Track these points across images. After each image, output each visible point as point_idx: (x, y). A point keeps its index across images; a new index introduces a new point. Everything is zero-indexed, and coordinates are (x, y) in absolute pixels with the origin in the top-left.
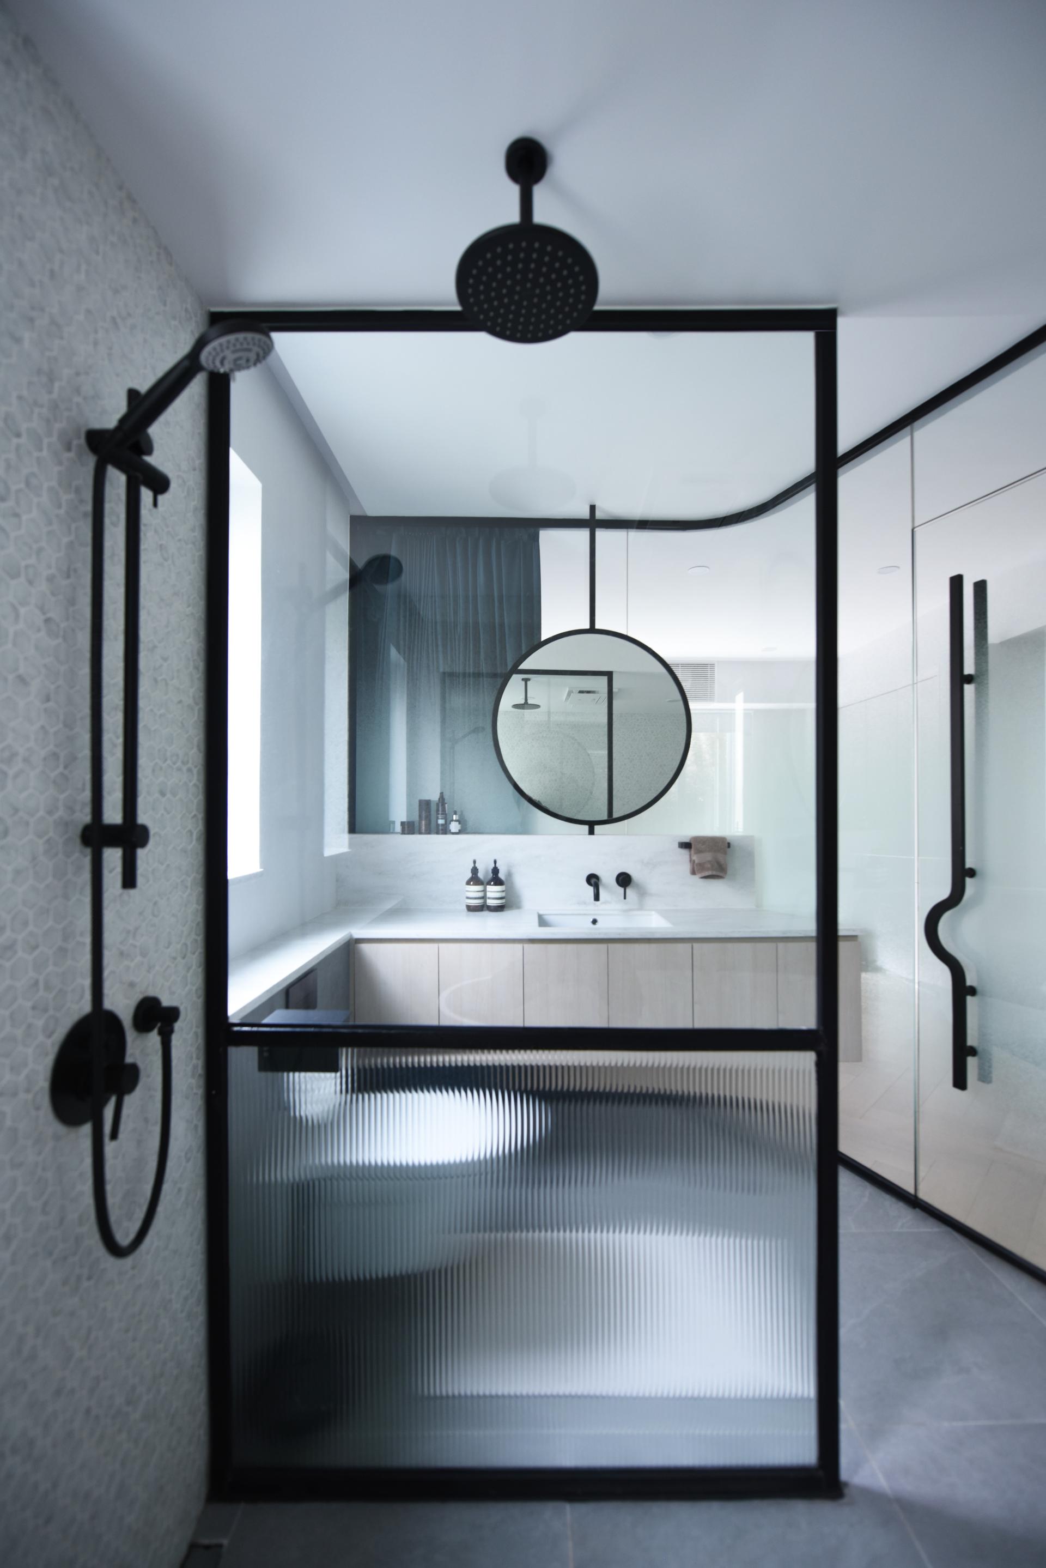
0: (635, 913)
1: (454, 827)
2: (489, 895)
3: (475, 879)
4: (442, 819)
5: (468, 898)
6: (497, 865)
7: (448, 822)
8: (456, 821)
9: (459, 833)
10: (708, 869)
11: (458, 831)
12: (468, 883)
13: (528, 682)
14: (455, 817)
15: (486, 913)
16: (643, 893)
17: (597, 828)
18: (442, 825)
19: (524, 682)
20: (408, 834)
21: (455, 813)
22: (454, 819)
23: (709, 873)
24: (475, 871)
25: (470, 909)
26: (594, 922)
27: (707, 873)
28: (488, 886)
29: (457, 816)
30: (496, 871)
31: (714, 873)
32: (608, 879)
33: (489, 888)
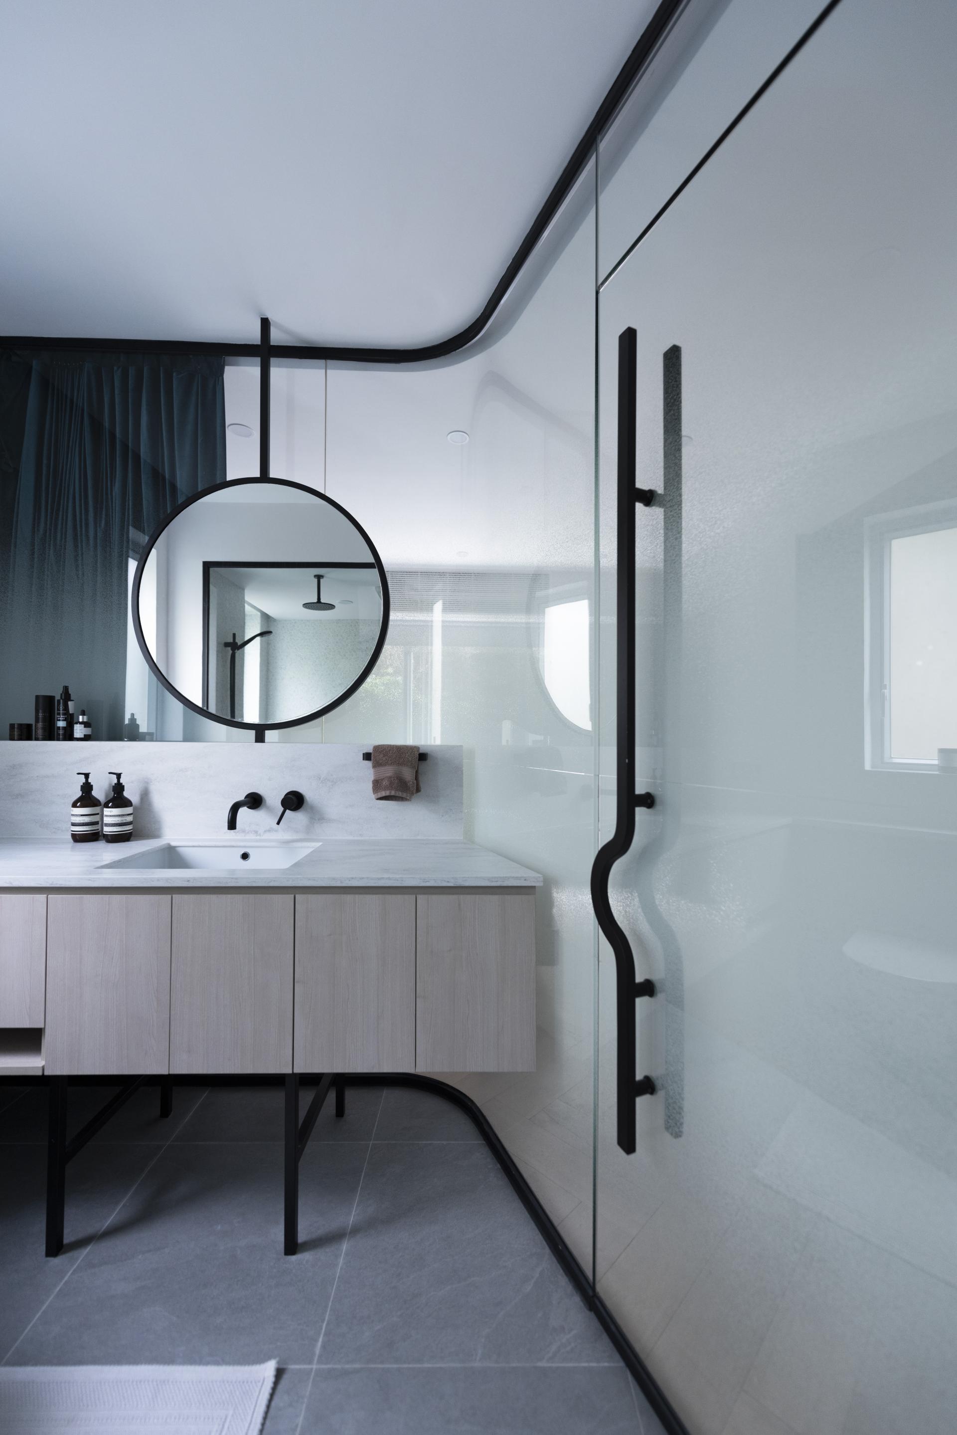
0: (299, 844)
1: (79, 731)
2: (107, 820)
3: (86, 798)
4: (63, 720)
5: (73, 824)
6: (121, 781)
7: (71, 722)
8: (81, 723)
9: (86, 738)
10: (385, 789)
11: (83, 736)
12: (74, 805)
13: (322, 580)
14: (81, 719)
15: (101, 845)
16: (317, 816)
17: (269, 734)
18: (64, 728)
19: (316, 580)
20: (20, 739)
21: (83, 714)
22: (81, 720)
23: (387, 793)
24: (87, 788)
25: (78, 838)
26: (245, 856)
27: (383, 794)
28: (105, 809)
29: (85, 717)
30: (118, 788)
31: (393, 793)
32: (274, 797)
33: (107, 811)
